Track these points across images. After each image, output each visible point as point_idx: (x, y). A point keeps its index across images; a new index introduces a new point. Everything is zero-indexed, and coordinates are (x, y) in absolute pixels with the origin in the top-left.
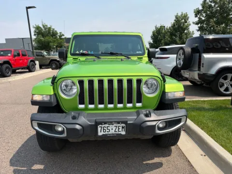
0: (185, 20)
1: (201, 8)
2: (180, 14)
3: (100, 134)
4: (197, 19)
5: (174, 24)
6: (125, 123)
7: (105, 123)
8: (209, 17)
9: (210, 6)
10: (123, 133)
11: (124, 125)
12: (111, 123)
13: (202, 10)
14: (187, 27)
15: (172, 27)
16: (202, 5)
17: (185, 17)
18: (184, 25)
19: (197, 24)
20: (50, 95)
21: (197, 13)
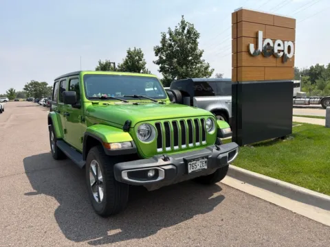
0: (139, 57)
1: (160, 45)
2: (132, 50)
3: (190, 171)
4: (157, 58)
5: (126, 60)
6: (207, 157)
7: (194, 160)
8: (170, 57)
9: (170, 45)
10: (206, 167)
11: (206, 160)
12: (197, 159)
13: (162, 48)
14: (143, 66)
15: (124, 64)
16: (161, 42)
17: (139, 54)
18: (138, 63)
19: (158, 63)
20: (131, 142)
21: (158, 51)
